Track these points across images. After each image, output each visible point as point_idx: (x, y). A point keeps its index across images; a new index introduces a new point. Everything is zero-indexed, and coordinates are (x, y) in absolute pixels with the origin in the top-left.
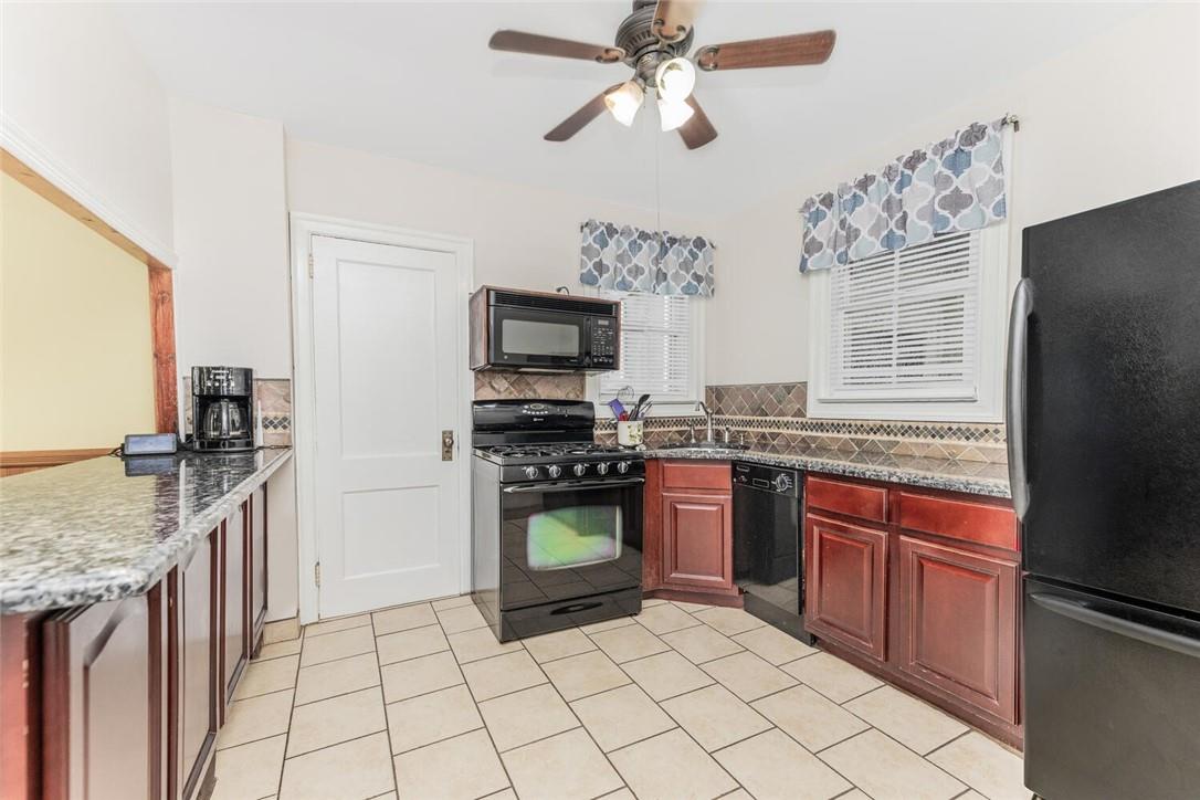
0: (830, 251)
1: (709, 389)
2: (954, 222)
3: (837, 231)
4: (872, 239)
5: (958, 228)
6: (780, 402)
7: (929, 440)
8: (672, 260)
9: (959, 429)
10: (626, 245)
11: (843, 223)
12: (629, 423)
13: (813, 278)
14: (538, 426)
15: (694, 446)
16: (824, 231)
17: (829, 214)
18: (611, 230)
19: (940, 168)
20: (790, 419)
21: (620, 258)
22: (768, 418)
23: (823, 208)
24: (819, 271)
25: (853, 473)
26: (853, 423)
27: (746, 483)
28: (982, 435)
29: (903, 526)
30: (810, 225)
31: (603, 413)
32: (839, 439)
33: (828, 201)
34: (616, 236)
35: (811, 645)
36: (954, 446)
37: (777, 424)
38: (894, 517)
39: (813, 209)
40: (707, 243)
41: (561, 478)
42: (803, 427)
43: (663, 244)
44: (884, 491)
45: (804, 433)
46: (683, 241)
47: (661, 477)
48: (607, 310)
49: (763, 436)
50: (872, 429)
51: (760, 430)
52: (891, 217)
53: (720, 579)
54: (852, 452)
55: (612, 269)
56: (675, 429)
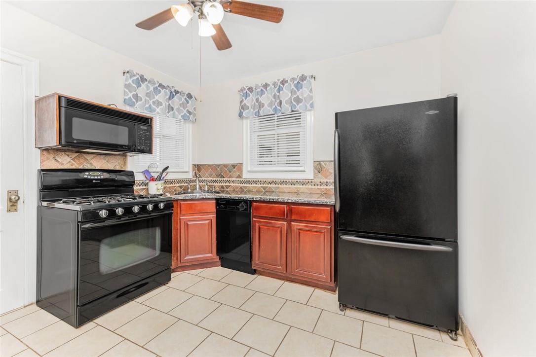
0: (252, 110)
1: (194, 166)
2: (298, 107)
3: (255, 103)
4: (269, 108)
5: (299, 110)
6: (230, 172)
7: (290, 186)
8: (177, 101)
9: (300, 182)
10: (152, 88)
11: (257, 100)
12: (156, 182)
13: (245, 121)
14: (95, 185)
15: (190, 193)
16: (250, 101)
17: (251, 95)
18: (143, 79)
19: (293, 87)
20: (235, 179)
21: (148, 95)
22: (224, 179)
23: (248, 92)
24: (247, 118)
25: (274, 200)
26: (262, 180)
27: (225, 208)
28: (307, 183)
29: (293, 218)
30: (244, 98)
31: (139, 177)
32: (256, 187)
33: (251, 89)
34: (146, 83)
35: (253, 274)
36: (299, 188)
37: (229, 182)
38: (289, 215)
39: (244, 92)
40: (193, 96)
41: (124, 214)
42: (241, 182)
43: (171, 92)
44: (285, 206)
45: (241, 185)
46: (182, 93)
47: (179, 209)
48: (146, 121)
49: (222, 187)
50: (269, 183)
51: (221, 184)
52: (276, 101)
53: (211, 255)
54: (262, 192)
55: (143, 100)
56: (178, 185)
